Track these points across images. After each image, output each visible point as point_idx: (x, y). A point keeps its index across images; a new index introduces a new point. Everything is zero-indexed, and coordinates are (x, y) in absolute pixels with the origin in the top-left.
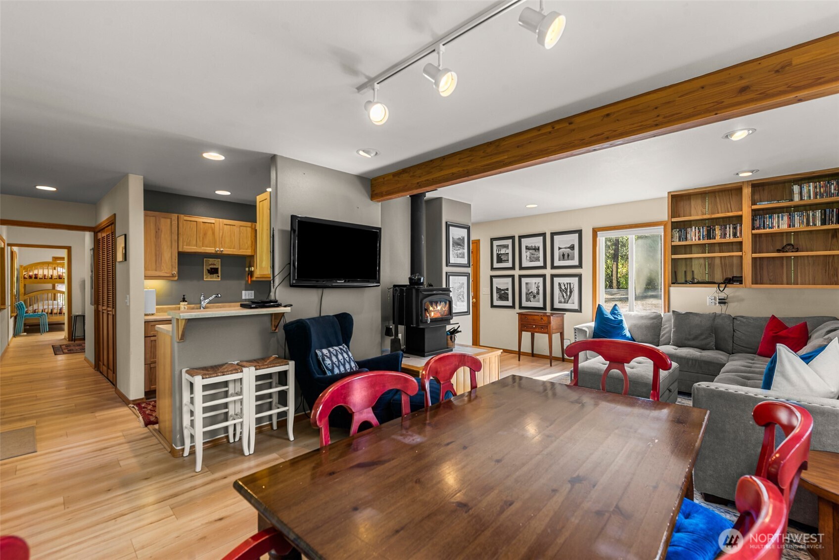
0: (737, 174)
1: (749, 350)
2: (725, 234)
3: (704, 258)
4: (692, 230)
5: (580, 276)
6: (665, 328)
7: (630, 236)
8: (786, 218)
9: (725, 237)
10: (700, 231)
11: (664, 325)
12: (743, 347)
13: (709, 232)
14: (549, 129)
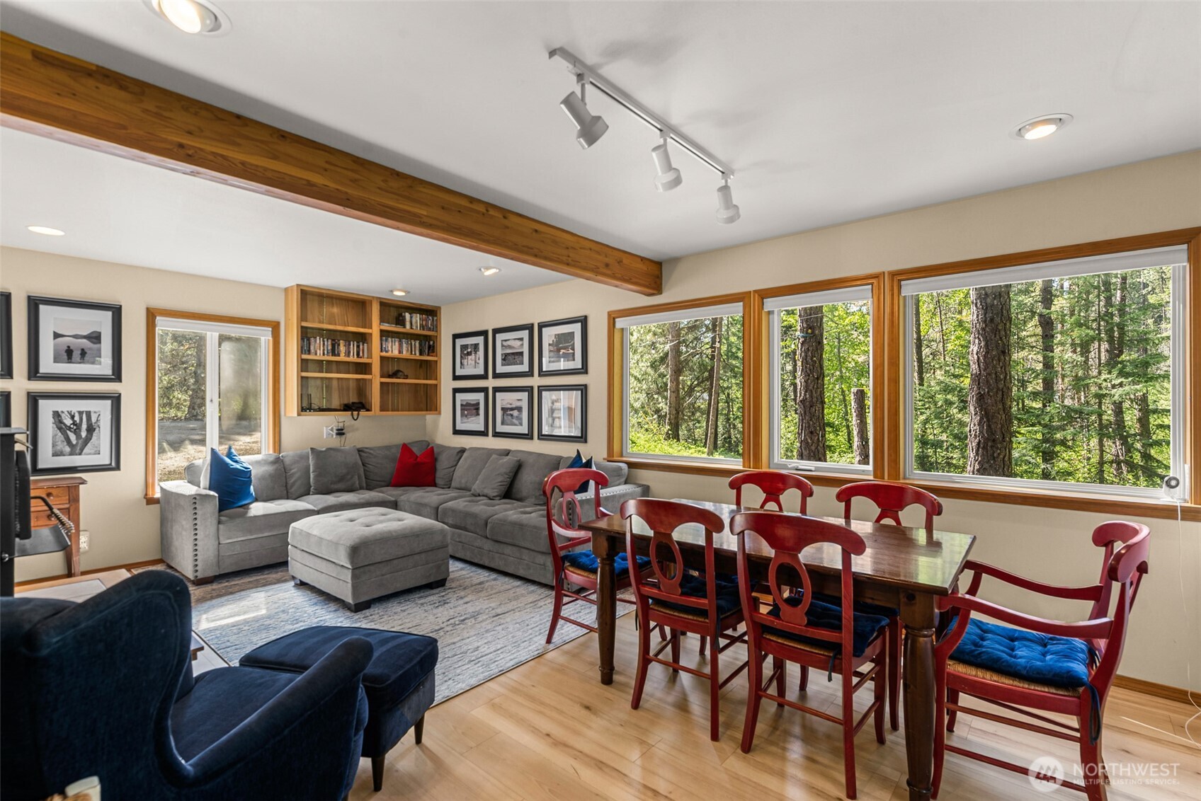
0: (392, 291)
1: (383, 483)
2: (349, 352)
3: (322, 378)
4: (316, 341)
5: (116, 400)
6: (293, 474)
7: (212, 333)
8: (397, 343)
9: (349, 356)
10: (324, 344)
11: (291, 470)
12: (379, 481)
13: (333, 346)
14: (482, 209)
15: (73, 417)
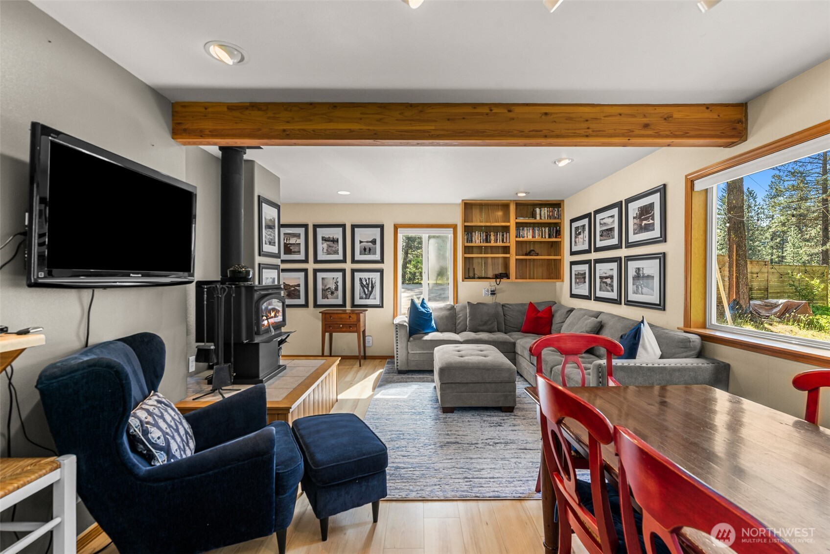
0: (517, 194)
1: (515, 329)
2: (497, 240)
3: (482, 258)
4: (476, 234)
5: (381, 271)
6: (460, 317)
7: (424, 234)
8: (531, 231)
9: (497, 242)
10: (481, 236)
11: (459, 314)
12: (514, 328)
13: (486, 236)
14: (486, 110)
15: (366, 281)
